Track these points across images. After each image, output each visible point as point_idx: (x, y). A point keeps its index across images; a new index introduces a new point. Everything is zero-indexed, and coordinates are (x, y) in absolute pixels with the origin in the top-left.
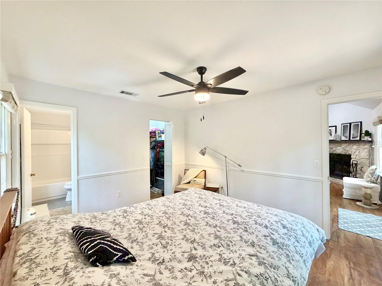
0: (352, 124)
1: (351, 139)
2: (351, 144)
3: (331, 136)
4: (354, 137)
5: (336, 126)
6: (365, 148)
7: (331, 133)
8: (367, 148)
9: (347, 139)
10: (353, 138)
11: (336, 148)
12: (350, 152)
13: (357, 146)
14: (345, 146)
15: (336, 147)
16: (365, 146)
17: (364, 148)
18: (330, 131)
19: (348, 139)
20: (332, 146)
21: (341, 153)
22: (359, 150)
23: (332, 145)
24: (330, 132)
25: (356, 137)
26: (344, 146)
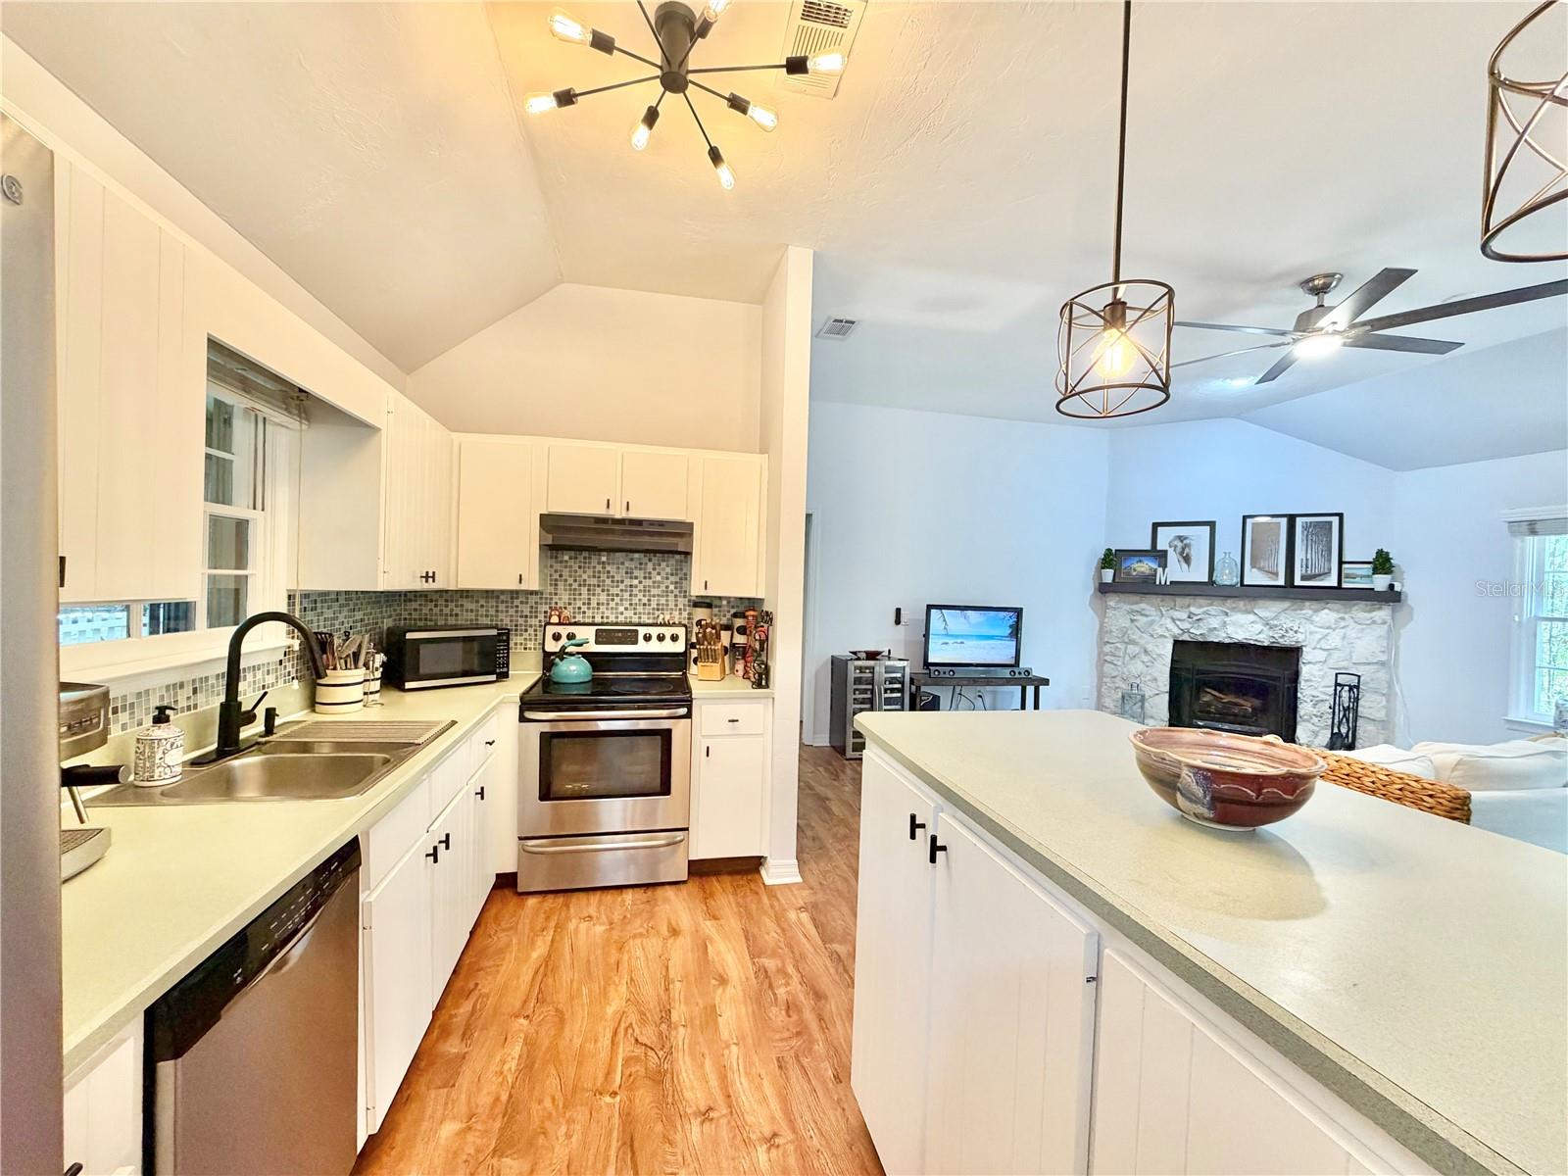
0: (1299, 521)
1: (1298, 582)
2: (1307, 603)
3: (1185, 566)
4: (1309, 572)
5: (1212, 525)
6: (1374, 622)
7: (1187, 551)
8: (1384, 623)
9: (1277, 580)
10: (1303, 578)
11: (1227, 619)
12: (1300, 637)
13: (1338, 611)
14: (1274, 609)
15: (1227, 614)
16: (1374, 614)
17: (1368, 622)
18: (1182, 542)
19: (1281, 582)
20: (1202, 610)
21: (1252, 642)
22: (1343, 628)
23: (1201, 607)
24: (1183, 549)
25: (1320, 575)
26: (1269, 609)
